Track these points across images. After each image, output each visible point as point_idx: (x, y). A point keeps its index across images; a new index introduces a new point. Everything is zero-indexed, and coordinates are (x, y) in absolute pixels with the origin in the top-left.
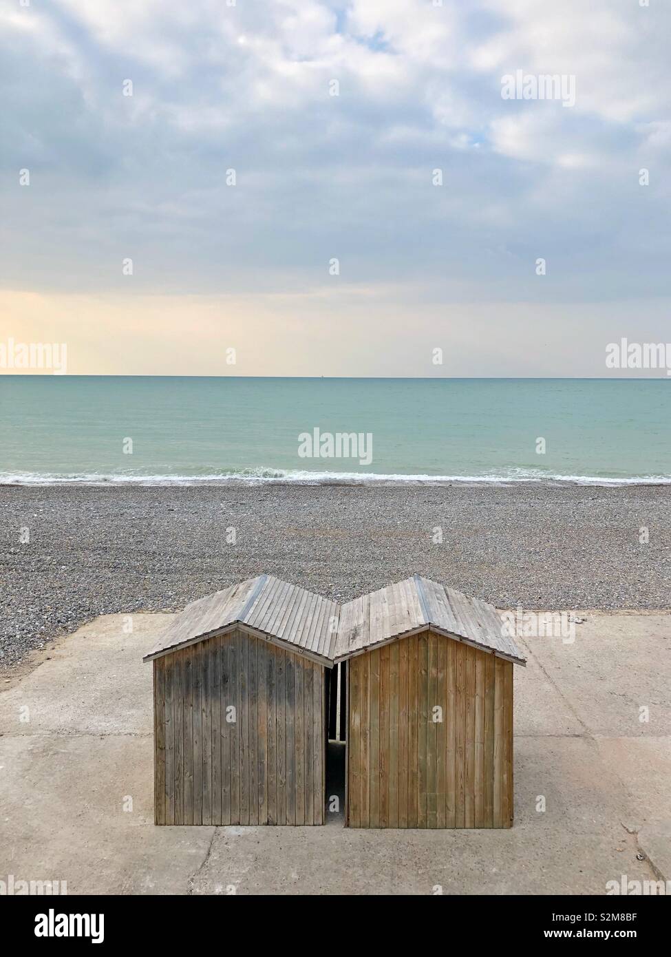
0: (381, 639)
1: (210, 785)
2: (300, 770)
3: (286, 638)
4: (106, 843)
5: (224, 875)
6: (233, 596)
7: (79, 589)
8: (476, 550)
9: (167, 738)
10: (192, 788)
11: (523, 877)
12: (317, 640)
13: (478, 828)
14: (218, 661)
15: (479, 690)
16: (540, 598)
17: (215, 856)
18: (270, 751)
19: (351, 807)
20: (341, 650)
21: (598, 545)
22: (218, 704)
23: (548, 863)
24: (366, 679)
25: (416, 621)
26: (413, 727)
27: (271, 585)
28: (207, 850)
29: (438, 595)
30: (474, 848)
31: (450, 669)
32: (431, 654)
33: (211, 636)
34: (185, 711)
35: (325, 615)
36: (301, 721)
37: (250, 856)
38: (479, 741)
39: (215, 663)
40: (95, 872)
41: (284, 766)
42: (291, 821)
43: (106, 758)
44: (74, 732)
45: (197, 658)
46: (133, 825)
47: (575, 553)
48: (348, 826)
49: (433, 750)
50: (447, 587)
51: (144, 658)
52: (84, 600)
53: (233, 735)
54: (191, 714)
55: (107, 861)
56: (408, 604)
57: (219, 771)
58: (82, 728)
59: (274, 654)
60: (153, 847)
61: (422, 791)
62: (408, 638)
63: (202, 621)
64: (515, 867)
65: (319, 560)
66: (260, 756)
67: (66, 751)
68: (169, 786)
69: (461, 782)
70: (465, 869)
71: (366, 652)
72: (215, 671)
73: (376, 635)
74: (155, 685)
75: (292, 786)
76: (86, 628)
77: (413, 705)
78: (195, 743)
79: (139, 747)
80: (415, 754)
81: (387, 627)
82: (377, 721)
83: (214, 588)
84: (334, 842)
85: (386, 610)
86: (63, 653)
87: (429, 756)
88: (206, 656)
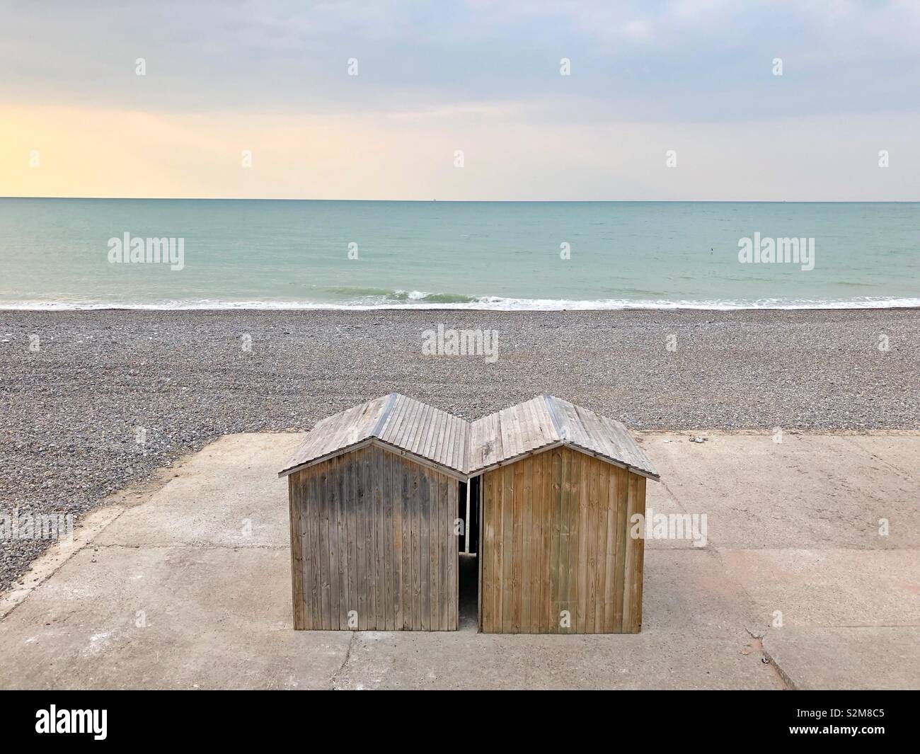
0: (515, 455)
1: (346, 594)
2: (434, 580)
3: (420, 453)
4: (248, 646)
5: (364, 675)
6: (364, 414)
7: (201, 410)
8: (595, 372)
9: (304, 550)
10: (329, 596)
11: (652, 677)
12: (450, 455)
13: (608, 633)
14: (353, 475)
15: (611, 504)
16: (660, 418)
17: (354, 658)
18: (405, 562)
19: (485, 614)
20: (474, 465)
21: (718, 367)
22: (354, 518)
23: (675, 665)
24: (500, 493)
25: (550, 437)
26: (545, 539)
27: (401, 403)
28: (346, 652)
29: (570, 413)
30: (604, 652)
31: (584, 484)
32: (565, 470)
33: (346, 451)
34: (321, 524)
35: (456, 432)
36: (436, 534)
37: (388, 658)
38: (611, 552)
39: (350, 477)
40: (239, 673)
41: (418, 576)
42: (425, 627)
43: (242, 568)
44: (207, 545)
45: (332, 473)
46: (272, 629)
47: (694, 375)
48: (481, 631)
49: (565, 561)
50: (577, 406)
51: (279, 473)
52: (207, 420)
53: (368, 546)
54: (327, 527)
55: (250, 662)
56: (540, 421)
57: (355, 580)
58: (215, 541)
59: (408, 469)
60: (294, 650)
61: (553, 599)
62: (543, 453)
63: (335, 438)
64: (644, 668)
65: (438, 382)
66: (396, 567)
67: (202, 562)
68: (306, 594)
69: (592, 591)
70: (596, 670)
71: (501, 467)
72: (350, 486)
73: (510, 451)
74: (291, 499)
75: (427, 595)
76: (211, 447)
77: (546, 518)
78: (331, 555)
79: (272, 558)
80: (548, 566)
81: (520, 443)
82: (510, 534)
83: (336, 408)
84: (468, 646)
85: (517, 427)
86: (191, 470)
87: (561, 566)
88: (341, 471)
